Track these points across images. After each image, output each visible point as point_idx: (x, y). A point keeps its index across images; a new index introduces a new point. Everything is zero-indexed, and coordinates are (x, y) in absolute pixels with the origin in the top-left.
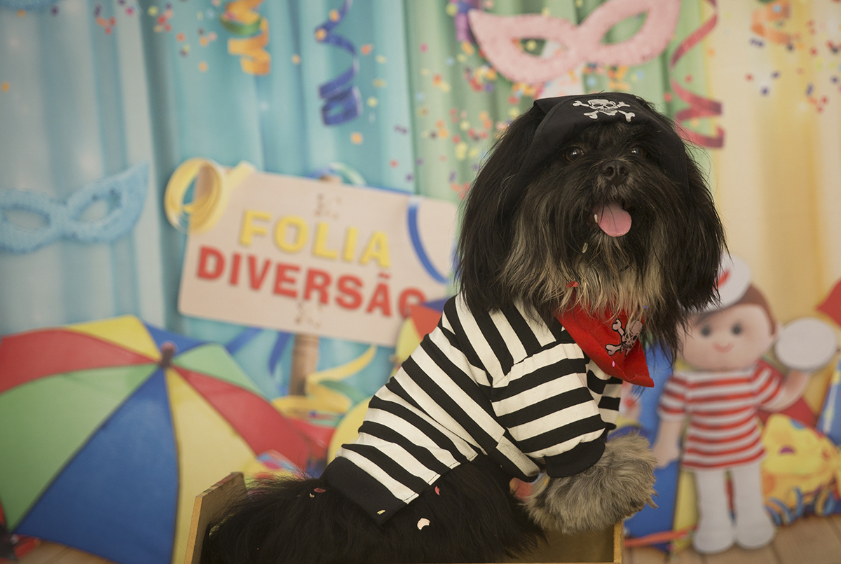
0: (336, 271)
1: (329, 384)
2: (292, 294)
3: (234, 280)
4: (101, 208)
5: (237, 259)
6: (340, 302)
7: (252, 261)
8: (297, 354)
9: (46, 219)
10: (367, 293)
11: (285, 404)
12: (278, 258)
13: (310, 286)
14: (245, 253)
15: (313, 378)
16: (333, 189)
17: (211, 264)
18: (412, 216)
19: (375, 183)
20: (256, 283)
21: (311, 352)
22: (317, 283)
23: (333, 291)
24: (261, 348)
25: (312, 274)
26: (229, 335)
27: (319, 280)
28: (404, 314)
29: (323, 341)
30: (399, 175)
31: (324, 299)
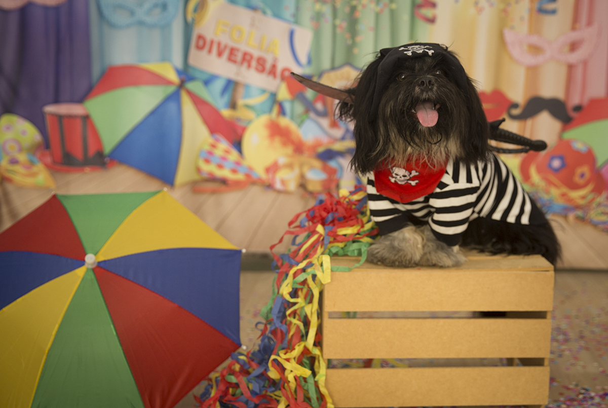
0: (256, 54)
1: (248, 107)
2: (235, 62)
3: (210, 51)
4: (158, 11)
5: (212, 42)
6: (257, 69)
7: (219, 44)
8: (235, 91)
9: (132, 13)
10: (268, 66)
11: (226, 113)
12: (231, 44)
13: (244, 59)
14: (216, 39)
15: (241, 102)
16: (258, 16)
17: (201, 43)
18: (292, 34)
19: (277, 15)
20: (220, 54)
21: (241, 91)
22: (247, 59)
23: (254, 63)
24: (218, 85)
25: (245, 54)
26: (205, 77)
27: (248, 57)
28: (283, 78)
29: (246, 86)
30: (288, 13)
31: (249, 66)
